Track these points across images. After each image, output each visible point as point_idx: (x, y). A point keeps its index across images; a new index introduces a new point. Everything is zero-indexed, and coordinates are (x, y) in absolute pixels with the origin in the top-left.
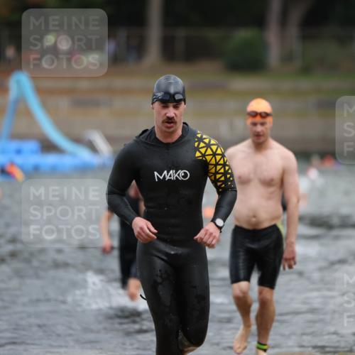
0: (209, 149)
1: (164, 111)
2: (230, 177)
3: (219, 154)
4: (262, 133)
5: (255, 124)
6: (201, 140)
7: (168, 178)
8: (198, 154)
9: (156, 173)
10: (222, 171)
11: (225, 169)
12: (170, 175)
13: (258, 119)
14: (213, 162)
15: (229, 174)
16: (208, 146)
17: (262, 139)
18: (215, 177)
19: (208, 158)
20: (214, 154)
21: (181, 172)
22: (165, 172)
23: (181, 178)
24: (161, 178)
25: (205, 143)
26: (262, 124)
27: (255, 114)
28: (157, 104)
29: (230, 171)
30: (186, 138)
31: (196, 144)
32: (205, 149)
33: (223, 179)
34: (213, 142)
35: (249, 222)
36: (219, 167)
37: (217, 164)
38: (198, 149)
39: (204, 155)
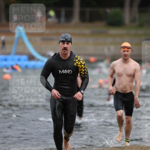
0: (79, 62)
1: (63, 45)
2: (86, 73)
3: (83, 64)
4: (127, 55)
5: (124, 51)
6: (77, 58)
7: (64, 72)
8: (75, 64)
9: (60, 71)
10: (84, 71)
11: (85, 70)
12: (65, 71)
13: (126, 49)
14: (80, 67)
15: (86, 72)
16: (79, 61)
17: (127, 58)
18: (81, 73)
19: (79, 65)
20: (81, 64)
21: (69, 71)
22: (63, 70)
23: (69, 73)
24: (62, 72)
25: (78, 60)
26: (127, 51)
27: (125, 47)
28: (61, 43)
29: (87, 71)
30: (71, 58)
31: (75, 60)
32: (78, 62)
33: (83, 73)
34: (81, 59)
35: (122, 90)
36: (82, 69)
37: (82, 68)
38: (75, 62)
39: (77, 64)
